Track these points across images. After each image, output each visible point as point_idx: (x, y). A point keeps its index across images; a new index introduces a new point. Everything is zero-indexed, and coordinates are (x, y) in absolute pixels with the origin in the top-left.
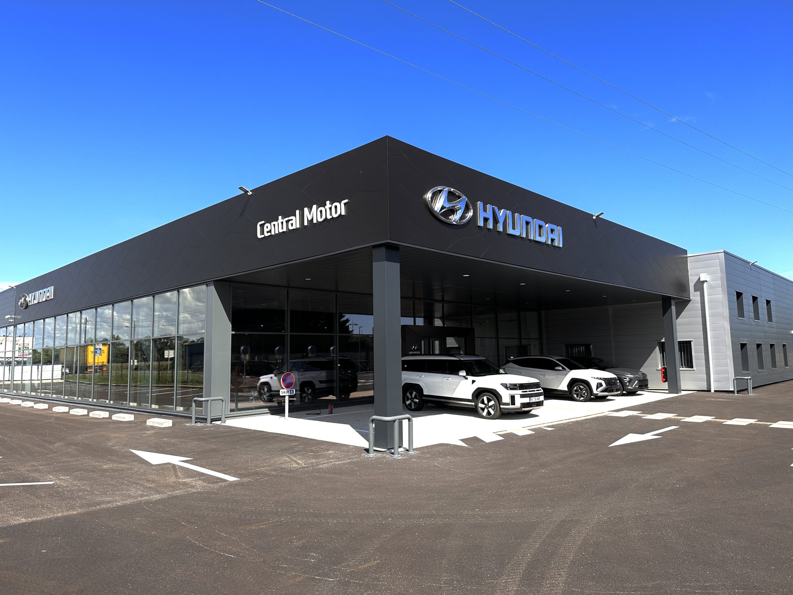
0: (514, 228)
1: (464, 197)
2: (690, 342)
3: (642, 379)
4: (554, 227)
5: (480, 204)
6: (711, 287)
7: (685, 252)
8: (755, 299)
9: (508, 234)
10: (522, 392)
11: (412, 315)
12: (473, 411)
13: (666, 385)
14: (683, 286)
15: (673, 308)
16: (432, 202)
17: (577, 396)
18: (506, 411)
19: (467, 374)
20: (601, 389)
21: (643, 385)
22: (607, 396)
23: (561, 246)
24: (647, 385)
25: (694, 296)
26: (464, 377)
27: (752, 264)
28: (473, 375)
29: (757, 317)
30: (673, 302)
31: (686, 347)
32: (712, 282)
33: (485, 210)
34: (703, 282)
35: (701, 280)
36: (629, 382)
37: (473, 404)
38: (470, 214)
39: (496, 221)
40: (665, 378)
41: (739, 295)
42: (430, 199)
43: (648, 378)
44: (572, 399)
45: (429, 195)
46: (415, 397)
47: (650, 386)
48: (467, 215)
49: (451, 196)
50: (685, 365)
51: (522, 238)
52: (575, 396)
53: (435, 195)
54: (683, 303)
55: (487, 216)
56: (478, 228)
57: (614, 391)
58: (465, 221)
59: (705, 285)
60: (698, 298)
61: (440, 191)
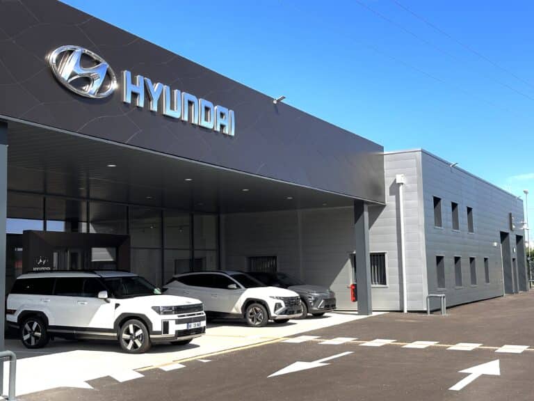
0: (172, 108)
1: (103, 62)
2: (383, 255)
3: (329, 298)
4: (225, 110)
5: (126, 74)
6: (406, 191)
7: (381, 148)
8: (454, 206)
9: (165, 115)
10: (179, 316)
11: (42, 217)
12: (113, 345)
13: (355, 306)
14: (378, 190)
15: (366, 214)
16: (57, 65)
17: (253, 321)
18: (157, 342)
19: (109, 296)
20: (280, 310)
21: (330, 304)
22: (288, 319)
23: (233, 134)
24: (335, 305)
25: (389, 200)
26: (105, 299)
27: (453, 166)
28: (117, 297)
29: (456, 226)
30: (366, 207)
31: (378, 259)
32: (408, 185)
33: (134, 82)
34: (399, 184)
35: (397, 182)
36: (314, 301)
37: (116, 334)
38: (114, 86)
39: (148, 97)
40: (355, 297)
41: (437, 201)
42: (54, 62)
43: (336, 297)
44: (246, 324)
45: (53, 56)
46: (37, 329)
47: (338, 307)
48: (108, 87)
49: (86, 60)
50: (378, 281)
51: (183, 121)
52: (250, 320)
53: (62, 56)
54: (378, 208)
55: (136, 91)
56: (123, 105)
57: (296, 312)
58: (104, 94)
59: (401, 187)
60: (394, 203)
61: (71, 52)
